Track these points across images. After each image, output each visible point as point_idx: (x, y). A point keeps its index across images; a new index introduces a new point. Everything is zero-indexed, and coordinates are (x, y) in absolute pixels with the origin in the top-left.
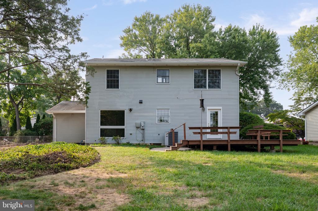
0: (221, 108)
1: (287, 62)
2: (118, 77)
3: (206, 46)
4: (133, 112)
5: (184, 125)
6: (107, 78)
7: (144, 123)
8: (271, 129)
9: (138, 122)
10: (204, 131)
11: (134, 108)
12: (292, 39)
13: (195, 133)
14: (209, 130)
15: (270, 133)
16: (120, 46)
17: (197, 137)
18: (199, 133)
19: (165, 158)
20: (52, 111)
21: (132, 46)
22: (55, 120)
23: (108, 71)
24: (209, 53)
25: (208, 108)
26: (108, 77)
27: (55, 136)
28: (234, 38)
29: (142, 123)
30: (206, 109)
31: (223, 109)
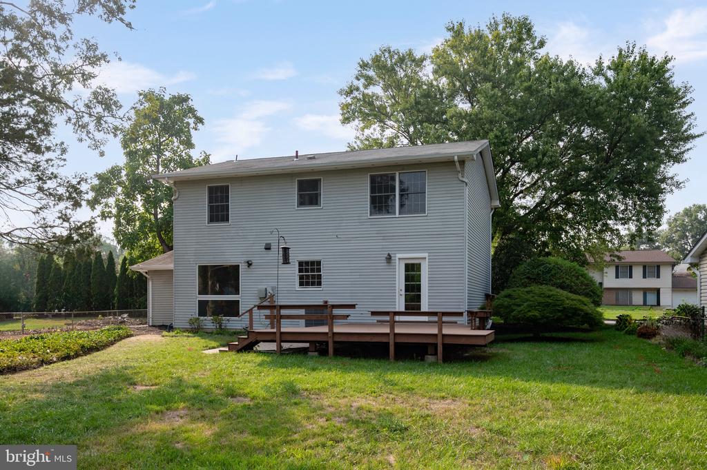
0: (426, 255)
2: (227, 199)
4: (253, 267)
7: (273, 289)
11: (255, 260)
18: (275, 317)
22: (150, 283)
23: (211, 189)
25: (399, 256)
26: (210, 201)
27: (151, 313)
29: (269, 290)
30: (393, 258)
31: (431, 257)
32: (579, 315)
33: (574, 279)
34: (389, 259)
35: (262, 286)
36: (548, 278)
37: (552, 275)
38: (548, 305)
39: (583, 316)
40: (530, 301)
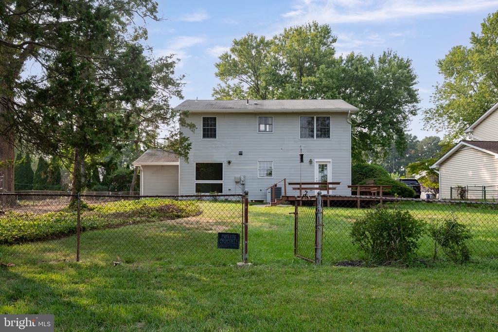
0: (330, 160)
1: (434, 95)
2: (215, 125)
3: (321, 81)
4: (231, 164)
5: (285, 180)
6: (203, 126)
7: (244, 177)
8: (387, 184)
9: (238, 176)
10: (303, 186)
11: (233, 160)
12: (441, 64)
13: (294, 189)
14: (317, 186)
15: (376, 189)
16: (215, 75)
17: (296, 194)
18: (298, 189)
19: (262, 212)
20: (140, 163)
21: (230, 75)
22: (143, 173)
23: (204, 119)
24: (325, 89)
25: (316, 160)
27: (143, 192)
28: (356, 69)
30: (313, 161)
31: (333, 161)
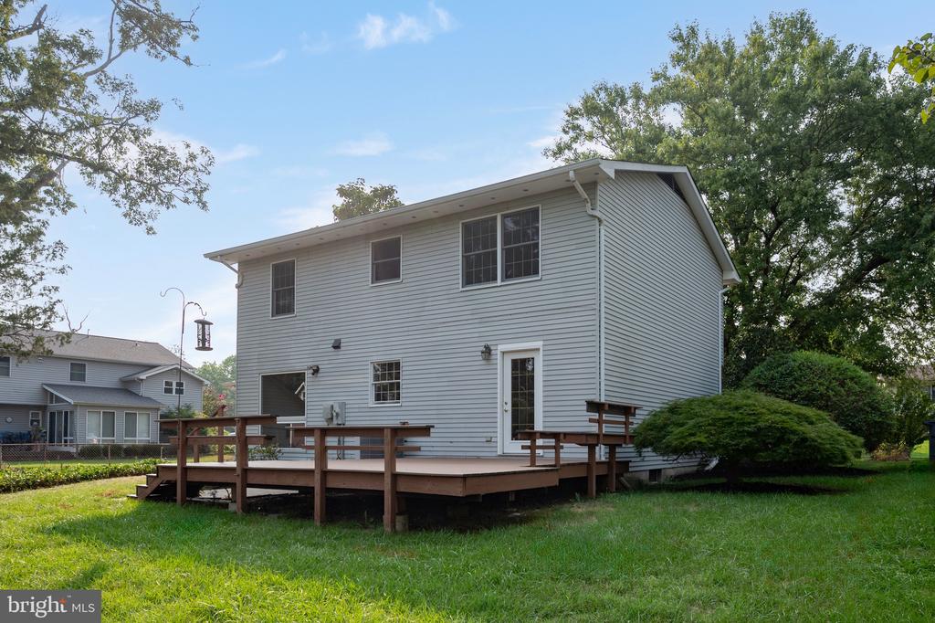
0: (539, 344)
2: (294, 280)
4: (321, 375)
6: (274, 286)
7: (344, 405)
11: (324, 365)
25: (502, 348)
26: (276, 284)
29: (337, 409)
30: (493, 352)
31: (547, 348)
32: (789, 441)
33: (835, 383)
34: (487, 352)
35: (328, 403)
36: (787, 384)
37: (795, 379)
38: (729, 422)
39: (796, 443)
40: (702, 416)
